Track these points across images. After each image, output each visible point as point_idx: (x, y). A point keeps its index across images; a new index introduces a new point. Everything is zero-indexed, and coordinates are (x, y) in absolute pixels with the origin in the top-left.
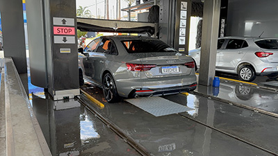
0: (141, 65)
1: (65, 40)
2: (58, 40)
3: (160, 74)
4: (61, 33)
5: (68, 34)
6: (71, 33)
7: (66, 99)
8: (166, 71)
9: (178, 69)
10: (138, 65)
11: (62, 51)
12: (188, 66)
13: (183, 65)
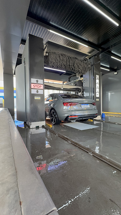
0: (71, 103)
1: (37, 92)
2: (34, 92)
3: (81, 108)
4: (35, 88)
5: (39, 88)
6: (41, 88)
7: (38, 127)
8: (83, 107)
9: (89, 105)
10: (70, 103)
11: (36, 98)
12: (93, 105)
13: (91, 104)
